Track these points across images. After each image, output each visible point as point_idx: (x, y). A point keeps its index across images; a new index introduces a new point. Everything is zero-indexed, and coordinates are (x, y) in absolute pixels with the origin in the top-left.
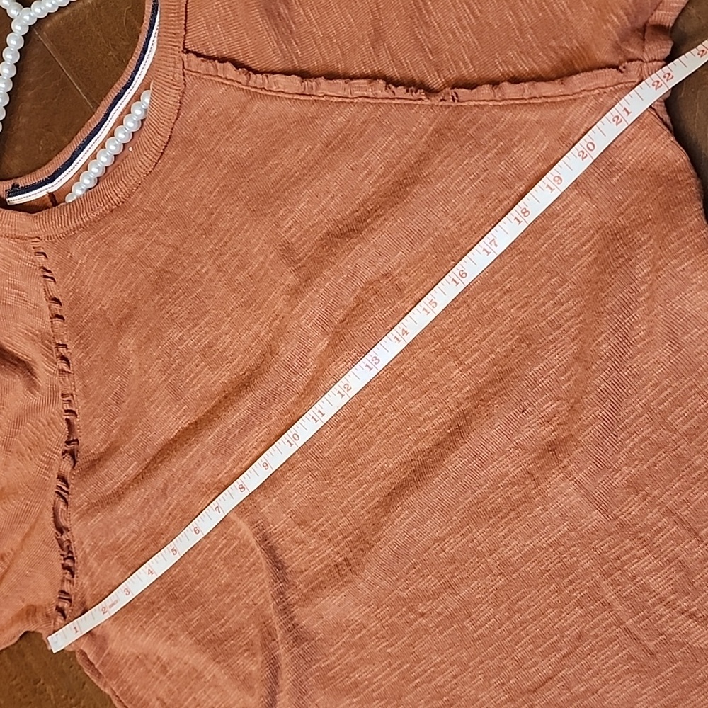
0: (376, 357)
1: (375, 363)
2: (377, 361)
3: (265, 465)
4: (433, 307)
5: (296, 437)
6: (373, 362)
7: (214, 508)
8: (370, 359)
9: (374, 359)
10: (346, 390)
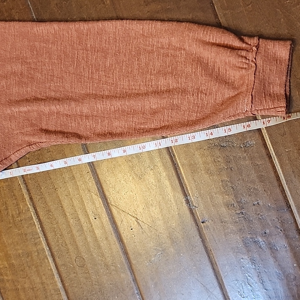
0: (194, 136)
1: (193, 138)
2: (194, 138)
3: (124, 150)
4: (229, 131)
5: (144, 147)
6: (192, 138)
7: (93, 155)
8: (192, 136)
9: (193, 136)
10: (175, 141)
